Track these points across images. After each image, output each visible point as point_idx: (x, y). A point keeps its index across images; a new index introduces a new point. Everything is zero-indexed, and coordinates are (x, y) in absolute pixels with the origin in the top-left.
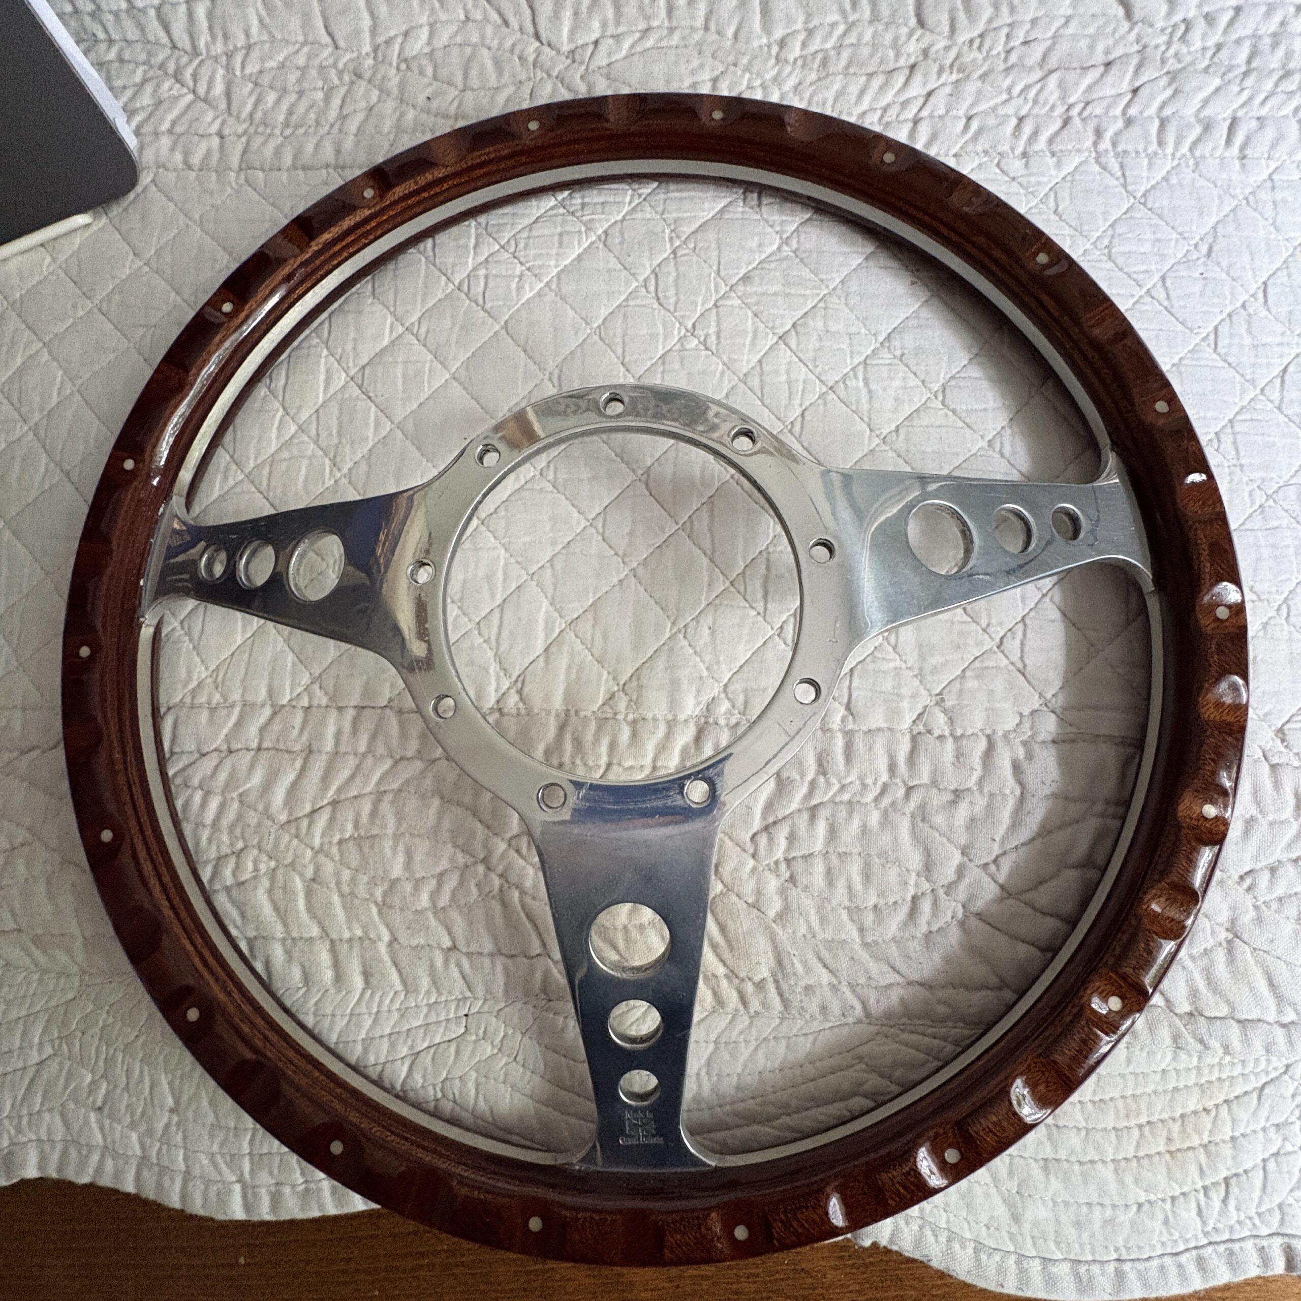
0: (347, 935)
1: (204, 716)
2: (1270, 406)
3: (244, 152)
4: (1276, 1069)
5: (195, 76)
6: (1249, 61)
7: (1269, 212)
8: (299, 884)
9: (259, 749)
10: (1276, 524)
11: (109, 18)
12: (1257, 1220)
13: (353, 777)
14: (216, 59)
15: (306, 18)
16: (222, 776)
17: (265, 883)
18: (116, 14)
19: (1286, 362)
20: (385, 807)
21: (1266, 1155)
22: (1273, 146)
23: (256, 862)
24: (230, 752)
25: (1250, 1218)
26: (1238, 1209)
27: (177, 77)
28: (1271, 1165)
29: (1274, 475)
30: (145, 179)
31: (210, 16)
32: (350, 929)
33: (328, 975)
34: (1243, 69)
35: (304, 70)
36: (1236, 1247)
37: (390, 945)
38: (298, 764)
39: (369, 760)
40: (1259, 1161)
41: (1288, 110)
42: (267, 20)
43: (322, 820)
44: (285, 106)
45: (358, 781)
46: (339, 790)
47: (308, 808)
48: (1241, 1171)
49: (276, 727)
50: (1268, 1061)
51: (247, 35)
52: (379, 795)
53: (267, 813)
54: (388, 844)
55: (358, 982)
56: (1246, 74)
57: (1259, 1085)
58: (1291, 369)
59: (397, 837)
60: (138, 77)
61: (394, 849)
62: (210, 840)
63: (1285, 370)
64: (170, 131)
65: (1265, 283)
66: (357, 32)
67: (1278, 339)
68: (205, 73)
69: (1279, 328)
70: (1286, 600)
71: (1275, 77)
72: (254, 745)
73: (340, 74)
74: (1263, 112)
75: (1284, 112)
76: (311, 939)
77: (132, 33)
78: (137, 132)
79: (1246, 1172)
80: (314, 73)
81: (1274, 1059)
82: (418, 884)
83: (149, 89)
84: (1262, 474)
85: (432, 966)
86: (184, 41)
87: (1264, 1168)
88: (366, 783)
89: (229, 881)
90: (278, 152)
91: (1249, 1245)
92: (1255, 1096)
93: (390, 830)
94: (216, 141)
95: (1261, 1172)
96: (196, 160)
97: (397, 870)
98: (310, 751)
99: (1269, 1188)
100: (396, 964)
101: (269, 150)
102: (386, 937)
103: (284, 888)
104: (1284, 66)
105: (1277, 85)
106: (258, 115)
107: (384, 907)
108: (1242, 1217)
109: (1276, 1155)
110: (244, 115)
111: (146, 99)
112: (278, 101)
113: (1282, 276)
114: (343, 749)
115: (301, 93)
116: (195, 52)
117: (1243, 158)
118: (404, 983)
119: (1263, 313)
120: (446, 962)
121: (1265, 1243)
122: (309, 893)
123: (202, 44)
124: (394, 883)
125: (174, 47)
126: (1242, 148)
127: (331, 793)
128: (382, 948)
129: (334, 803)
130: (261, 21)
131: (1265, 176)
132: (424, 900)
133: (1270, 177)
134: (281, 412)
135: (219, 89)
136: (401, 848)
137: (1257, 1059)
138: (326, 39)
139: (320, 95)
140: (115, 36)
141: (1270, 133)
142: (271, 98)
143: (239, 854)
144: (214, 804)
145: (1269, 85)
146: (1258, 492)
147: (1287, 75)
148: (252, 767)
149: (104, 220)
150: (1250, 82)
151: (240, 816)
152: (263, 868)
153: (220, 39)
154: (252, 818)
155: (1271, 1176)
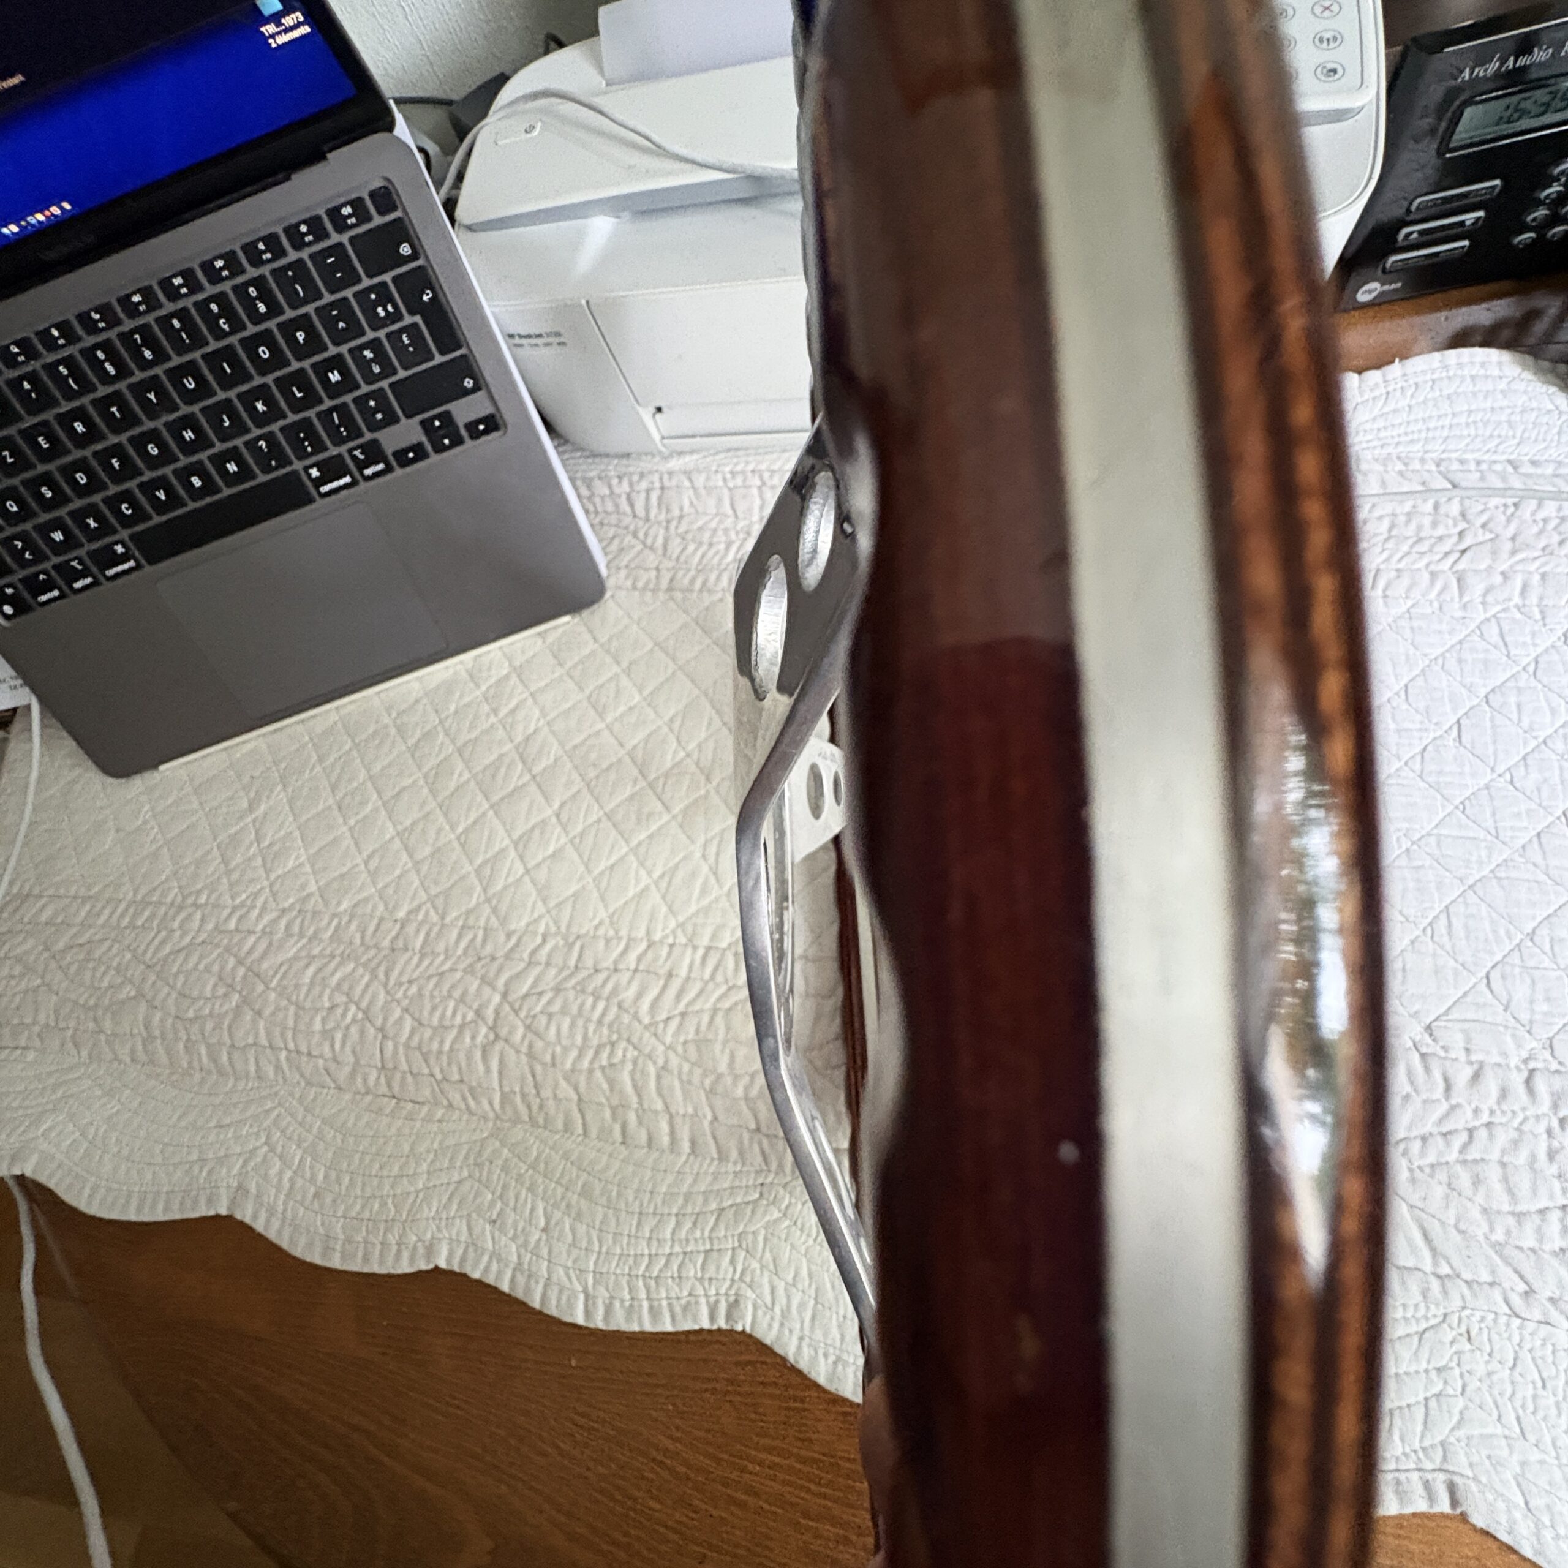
0: (682, 1112)
1: (601, 944)
2: (1411, 775)
3: (672, 580)
4: (1435, 1316)
5: (646, 535)
6: (1390, 530)
7: (1408, 634)
8: (652, 1070)
9: (636, 970)
10: (1420, 863)
11: (597, 500)
12: (1421, 1455)
13: (699, 995)
14: (659, 523)
15: (720, 500)
16: (610, 986)
17: (629, 1066)
18: (603, 498)
19: (1425, 742)
20: (719, 1020)
21: (1429, 1394)
22: (1409, 589)
23: (625, 1050)
24: (616, 970)
25: (1415, 1452)
26: (1402, 1439)
27: (635, 535)
28: (1433, 1403)
29: (1417, 827)
30: (608, 595)
31: (660, 498)
32: (685, 1106)
33: (666, 1140)
34: (1385, 536)
35: (715, 531)
36: (1402, 1477)
37: (711, 1123)
38: (662, 982)
39: (711, 985)
40: (1421, 1398)
41: (1421, 564)
42: (695, 502)
43: (674, 1024)
44: (699, 553)
45: (702, 999)
46: (687, 1005)
47: (664, 1016)
48: (1404, 1404)
49: (650, 955)
50: (1428, 1308)
51: (681, 509)
52: (715, 1011)
53: (636, 1017)
54: (718, 1047)
55: (686, 1146)
56: (1387, 540)
57: (1421, 1329)
58: (1430, 748)
59: (725, 1042)
60: (611, 534)
61: (722, 1051)
62: (595, 1031)
63: (1424, 749)
64: (627, 566)
65: (1406, 686)
66: (750, 510)
67: (1418, 726)
68: (652, 532)
69: (1418, 717)
70: (1430, 924)
71: (1410, 542)
72: (633, 966)
73: (737, 533)
74: (1401, 566)
75: (1416, 566)
76: (656, 1112)
77: (610, 507)
78: (608, 566)
79: (1408, 1406)
80: (720, 533)
81: (1432, 1307)
82: (736, 1078)
83: (616, 542)
84: (1405, 825)
85: (741, 1142)
86: (640, 511)
87: (1426, 1406)
88: (707, 1001)
89: (604, 1062)
90: (693, 581)
91: (1415, 1476)
92: (1416, 1338)
93: (721, 1037)
94: (653, 573)
95: (1423, 1410)
96: (640, 585)
97: (723, 1067)
98: (670, 975)
99: (1429, 1425)
100: (714, 1138)
101: (686, 581)
102: (709, 1117)
103: (642, 1072)
104: (1417, 534)
105: (1412, 547)
106: (683, 559)
107: (711, 1092)
108: (1408, 1450)
109: (1438, 1396)
110: (674, 556)
111: (614, 547)
112: (696, 549)
113: (1420, 682)
114: (693, 975)
115: (711, 545)
116: (647, 520)
117: (1385, 597)
118: (719, 1152)
119: (1405, 706)
120: (751, 1140)
121: (1429, 1476)
122: (659, 1078)
123: (652, 515)
124: (720, 1076)
125: (635, 516)
126: (1384, 591)
127: (681, 1007)
128: (706, 1124)
129: (683, 1015)
130: (691, 503)
131: (1404, 609)
132: (740, 1092)
133: (1408, 611)
134: (675, 745)
135: (660, 541)
136: (727, 1051)
137: (1416, 1306)
138: (730, 512)
139: (722, 546)
140: (600, 509)
141: (1405, 581)
142: (691, 547)
143: (613, 1044)
144: (601, 1005)
145: (1405, 548)
146: (1403, 839)
147: (1420, 540)
148: (630, 982)
149: (577, 619)
150: (1390, 545)
151: (618, 1017)
152: (629, 1055)
153: (664, 511)
154: (626, 1019)
155: (1432, 1412)
